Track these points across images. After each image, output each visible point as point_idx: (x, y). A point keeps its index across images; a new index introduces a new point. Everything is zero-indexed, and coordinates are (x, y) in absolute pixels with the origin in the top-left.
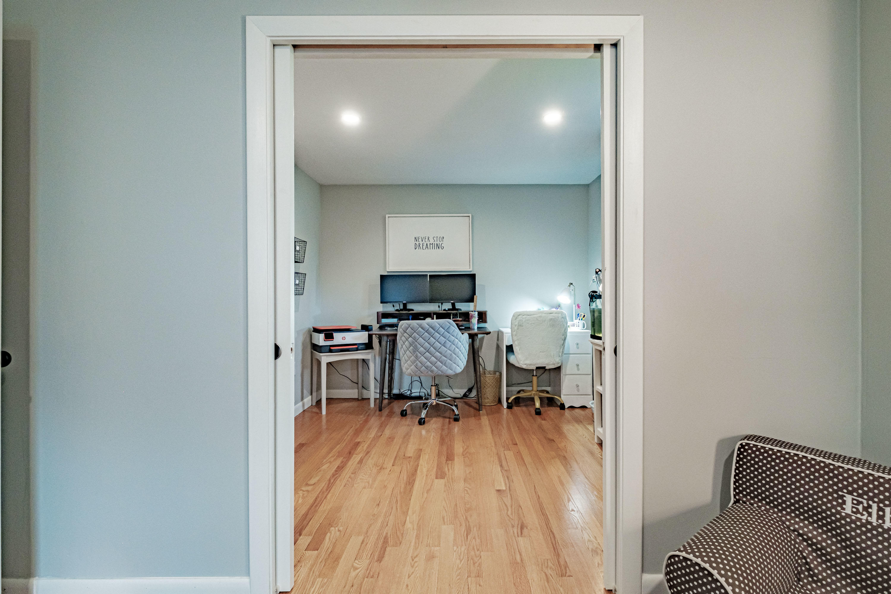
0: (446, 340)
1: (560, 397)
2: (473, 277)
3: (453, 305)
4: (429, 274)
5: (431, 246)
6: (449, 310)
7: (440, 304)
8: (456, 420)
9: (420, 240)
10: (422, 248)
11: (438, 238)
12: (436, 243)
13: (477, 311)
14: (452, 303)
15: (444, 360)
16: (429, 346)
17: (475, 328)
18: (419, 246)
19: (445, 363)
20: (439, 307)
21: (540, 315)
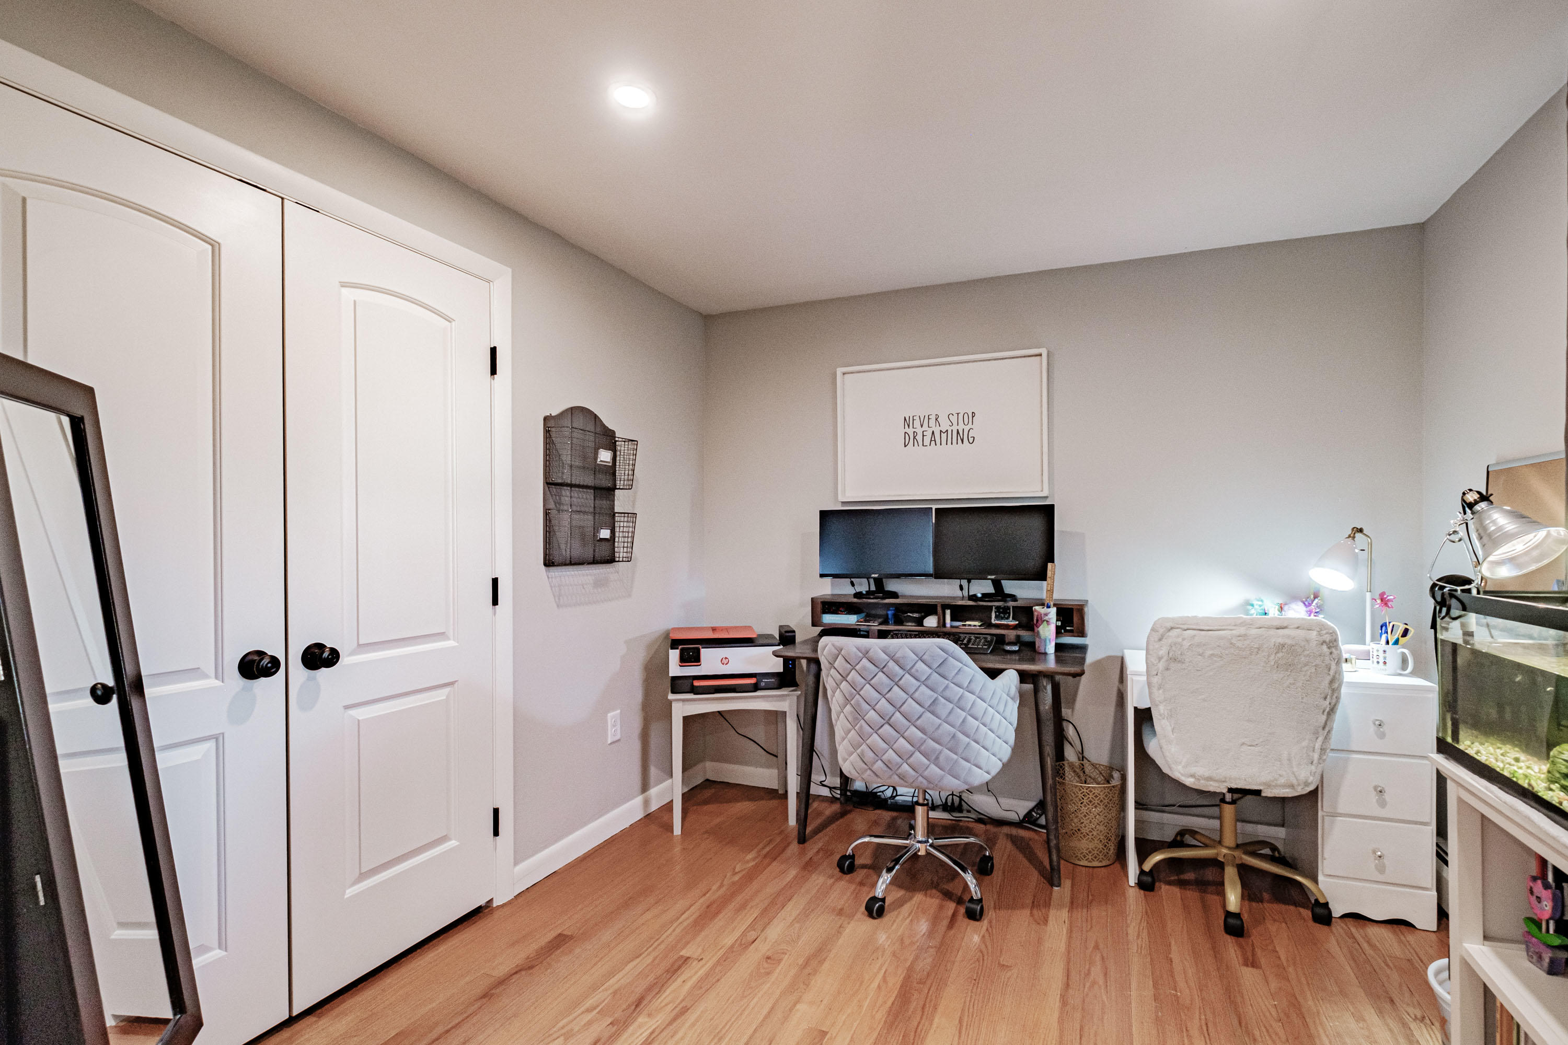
0: (936, 695)
1: (1315, 880)
2: (1047, 511)
3: (997, 584)
4: (934, 507)
5: (944, 436)
6: (985, 596)
7: (964, 583)
8: (974, 915)
9: (917, 423)
10: (920, 443)
11: (961, 416)
12: (955, 428)
13: (1055, 605)
14: (992, 580)
15: (934, 750)
16: (891, 709)
17: (1047, 651)
18: (914, 438)
19: (937, 758)
20: (961, 588)
21: (1242, 630)
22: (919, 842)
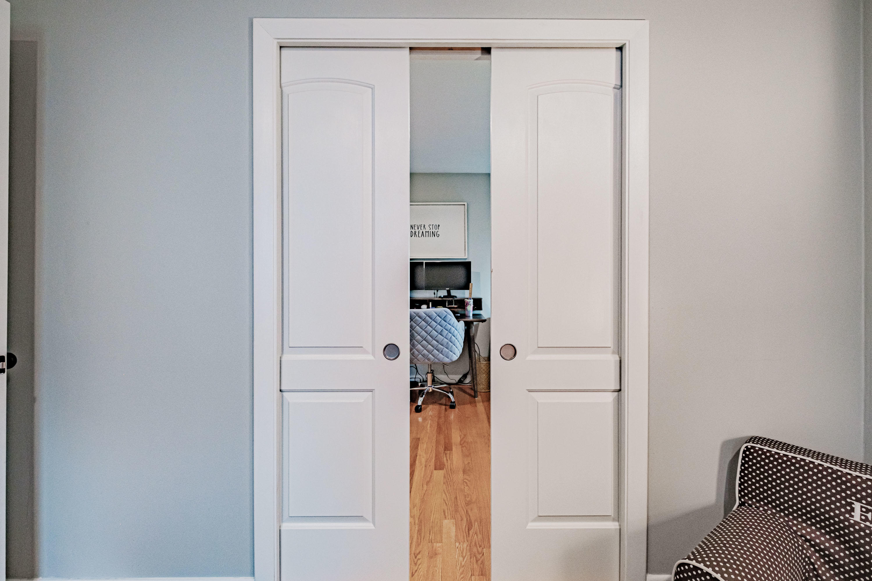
0: (442, 328)
2: (467, 266)
3: (449, 292)
4: (424, 262)
5: (427, 233)
6: (444, 297)
7: (436, 291)
8: (453, 407)
9: (416, 228)
10: (417, 236)
11: (434, 226)
12: (431, 230)
13: (472, 299)
14: (447, 290)
15: (441, 348)
16: (426, 334)
17: (470, 315)
18: (415, 233)
19: (442, 351)
20: (434, 294)
22: (429, 387)
